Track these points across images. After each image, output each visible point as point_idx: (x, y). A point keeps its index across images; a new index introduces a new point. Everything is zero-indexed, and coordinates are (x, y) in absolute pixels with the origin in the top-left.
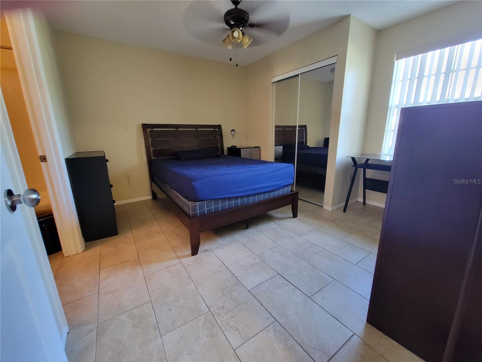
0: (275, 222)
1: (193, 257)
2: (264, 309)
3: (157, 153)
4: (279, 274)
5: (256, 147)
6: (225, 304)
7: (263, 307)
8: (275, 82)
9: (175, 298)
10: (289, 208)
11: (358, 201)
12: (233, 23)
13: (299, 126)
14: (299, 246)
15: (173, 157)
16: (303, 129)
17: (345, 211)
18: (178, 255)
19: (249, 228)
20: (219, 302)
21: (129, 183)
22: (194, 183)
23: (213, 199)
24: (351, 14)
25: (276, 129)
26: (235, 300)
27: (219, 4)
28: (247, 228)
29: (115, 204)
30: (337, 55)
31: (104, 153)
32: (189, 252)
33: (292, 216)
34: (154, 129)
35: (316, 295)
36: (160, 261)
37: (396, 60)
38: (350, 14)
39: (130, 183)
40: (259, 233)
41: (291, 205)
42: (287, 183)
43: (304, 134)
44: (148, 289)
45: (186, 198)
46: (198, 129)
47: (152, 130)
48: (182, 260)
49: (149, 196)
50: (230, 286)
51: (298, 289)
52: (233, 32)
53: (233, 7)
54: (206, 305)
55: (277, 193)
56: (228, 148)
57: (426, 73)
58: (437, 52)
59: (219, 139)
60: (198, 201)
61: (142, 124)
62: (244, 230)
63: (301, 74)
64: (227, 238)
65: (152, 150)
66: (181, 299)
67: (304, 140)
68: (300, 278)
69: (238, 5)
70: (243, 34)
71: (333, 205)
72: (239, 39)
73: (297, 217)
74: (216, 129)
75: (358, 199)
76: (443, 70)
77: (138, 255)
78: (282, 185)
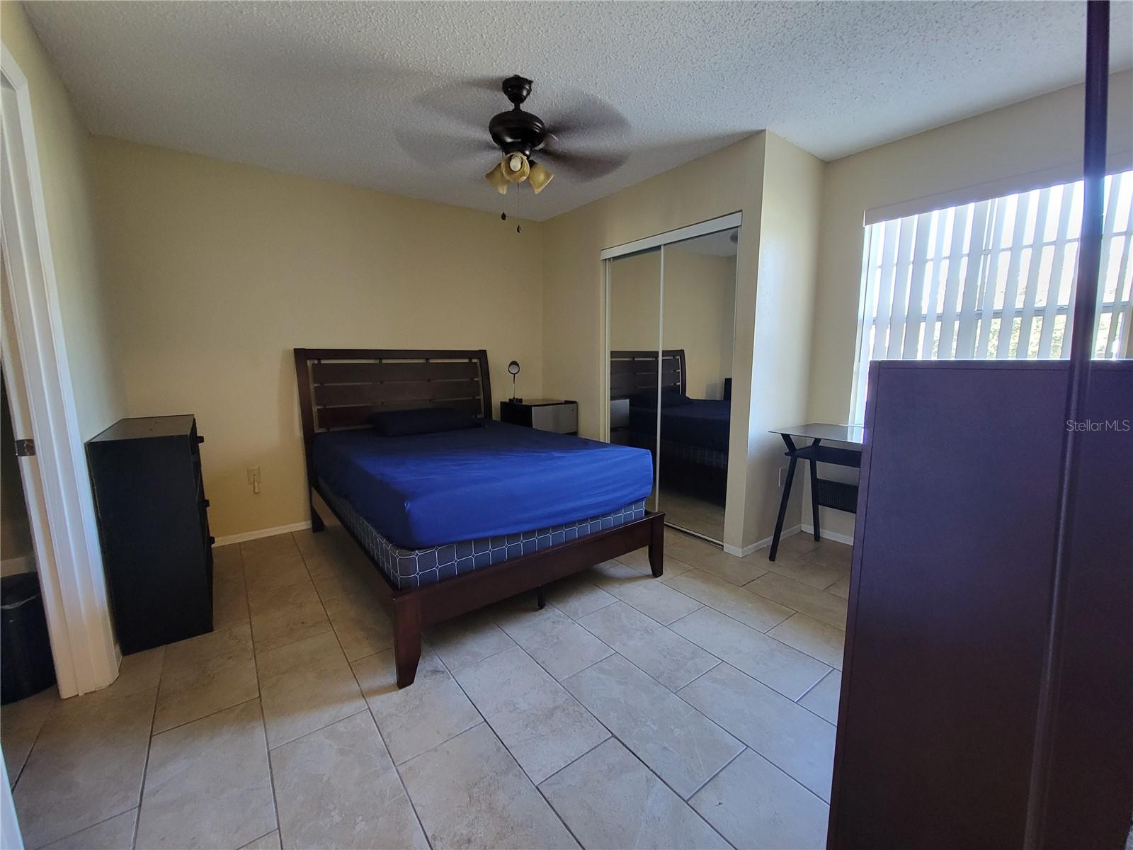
0: (610, 588)
1: (402, 690)
2: (574, 839)
3: (329, 417)
4: (614, 736)
5: (567, 402)
6: (474, 831)
7: (570, 835)
8: (609, 259)
9: (343, 815)
10: (642, 554)
11: (802, 531)
12: (509, 140)
13: (665, 353)
14: (666, 653)
15: (369, 426)
16: (676, 358)
17: (772, 557)
18: (362, 687)
19: (546, 607)
20: (457, 824)
21: (254, 491)
22: (408, 505)
23: (454, 543)
24: (767, 128)
25: (613, 359)
26: (500, 817)
27: (480, 98)
28: (541, 606)
29: (213, 546)
30: (741, 211)
31: (194, 420)
32: (392, 679)
33: (650, 572)
34: (323, 362)
35: (703, 794)
36: (315, 707)
37: (866, 225)
38: (763, 128)
39: (257, 491)
40: (570, 621)
41: (646, 549)
42: (638, 494)
43: (680, 371)
44: (276, 791)
45: (390, 539)
46: (431, 361)
47: (319, 362)
48: (371, 701)
49: (304, 523)
50: (490, 774)
51: (659, 777)
52: (510, 160)
53: (510, 106)
54: (425, 833)
55: (611, 520)
56: (501, 402)
57: (930, 254)
58: (951, 211)
59: (481, 383)
60: (418, 549)
61: (295, 349)
62: (534, 613)
63: (665, 245)
64: (489, 635)
65: (316, 410)
66: (360, 818)
67: (680, 384)
68: (666, 745)
69: (523, 102)
70: (532, 164)
71: (746, 542)
72: (523, 174)
73: (661, 574)
74: (474, 361)
75: (802, 525)
76: (966, 249)
77: (259, 689)
78: (625, 499)
